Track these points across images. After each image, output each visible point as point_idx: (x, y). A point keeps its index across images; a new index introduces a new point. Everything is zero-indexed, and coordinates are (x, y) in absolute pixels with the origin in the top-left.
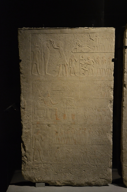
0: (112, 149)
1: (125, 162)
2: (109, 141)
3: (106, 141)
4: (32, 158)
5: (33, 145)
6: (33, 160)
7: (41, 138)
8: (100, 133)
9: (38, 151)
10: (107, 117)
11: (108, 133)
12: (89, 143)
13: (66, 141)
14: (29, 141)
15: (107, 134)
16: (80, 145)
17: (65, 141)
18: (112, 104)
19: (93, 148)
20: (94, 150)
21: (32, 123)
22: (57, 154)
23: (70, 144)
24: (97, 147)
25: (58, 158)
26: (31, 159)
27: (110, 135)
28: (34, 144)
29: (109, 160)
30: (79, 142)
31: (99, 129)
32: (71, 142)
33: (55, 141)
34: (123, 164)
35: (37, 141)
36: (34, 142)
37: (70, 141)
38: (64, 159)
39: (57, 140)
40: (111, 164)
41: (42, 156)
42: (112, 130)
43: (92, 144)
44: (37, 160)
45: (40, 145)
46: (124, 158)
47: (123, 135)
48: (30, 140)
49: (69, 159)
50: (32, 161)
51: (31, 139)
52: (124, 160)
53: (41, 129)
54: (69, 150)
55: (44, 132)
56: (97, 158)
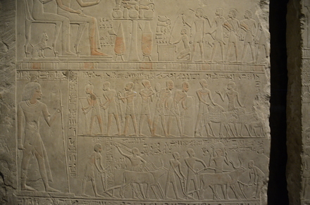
0: (269, 151)
1: (306, 192)
2: (261, 126)
3: (250, 126)
4: (18, 178)
5: (19, 137)
6: (22, 185)
7: (45, 116)
8: (235, 100)
9: (34, 157)
10: (253, 47)
11: (257, 98)
12: (198, 135)
13: (123, 125)
14: (7, 123)
15: (255, 102)
16: (169, 141)
17: (120, 127)
18: (267, 9)
19: (211, 150)
20: (212, 158)
21: (17, 66)
22: (93, 167)
23: (134, 137)
24: (223, 146)
25: (96, 181)
26: (13, 181)
27: (263, 107)
28: (22, 135)
29: (259, 187)
30: (166, 129)
31: (230, 87)
32: (137, 130)
33: (88, 126)
34: (302, 198)
35: (32, 126)
36: (22, 129)
37: (137, 128)
38: (116, 185)
39: (94, 123)
40: (263, 199)
41: (48, 174)
42: (269, 91)
43: (209, 138)
44: (33, 187)
45: (40, 139)
46: (304, 179)
47: (303, 107)
48: (9, 120)
49: (132, 186)
50: (19, 190)
51: (14, 119)
52: (303, 186)
53: (44, 86)
54: (131, 156)
55: (54, 94)
56: (221, 182)
